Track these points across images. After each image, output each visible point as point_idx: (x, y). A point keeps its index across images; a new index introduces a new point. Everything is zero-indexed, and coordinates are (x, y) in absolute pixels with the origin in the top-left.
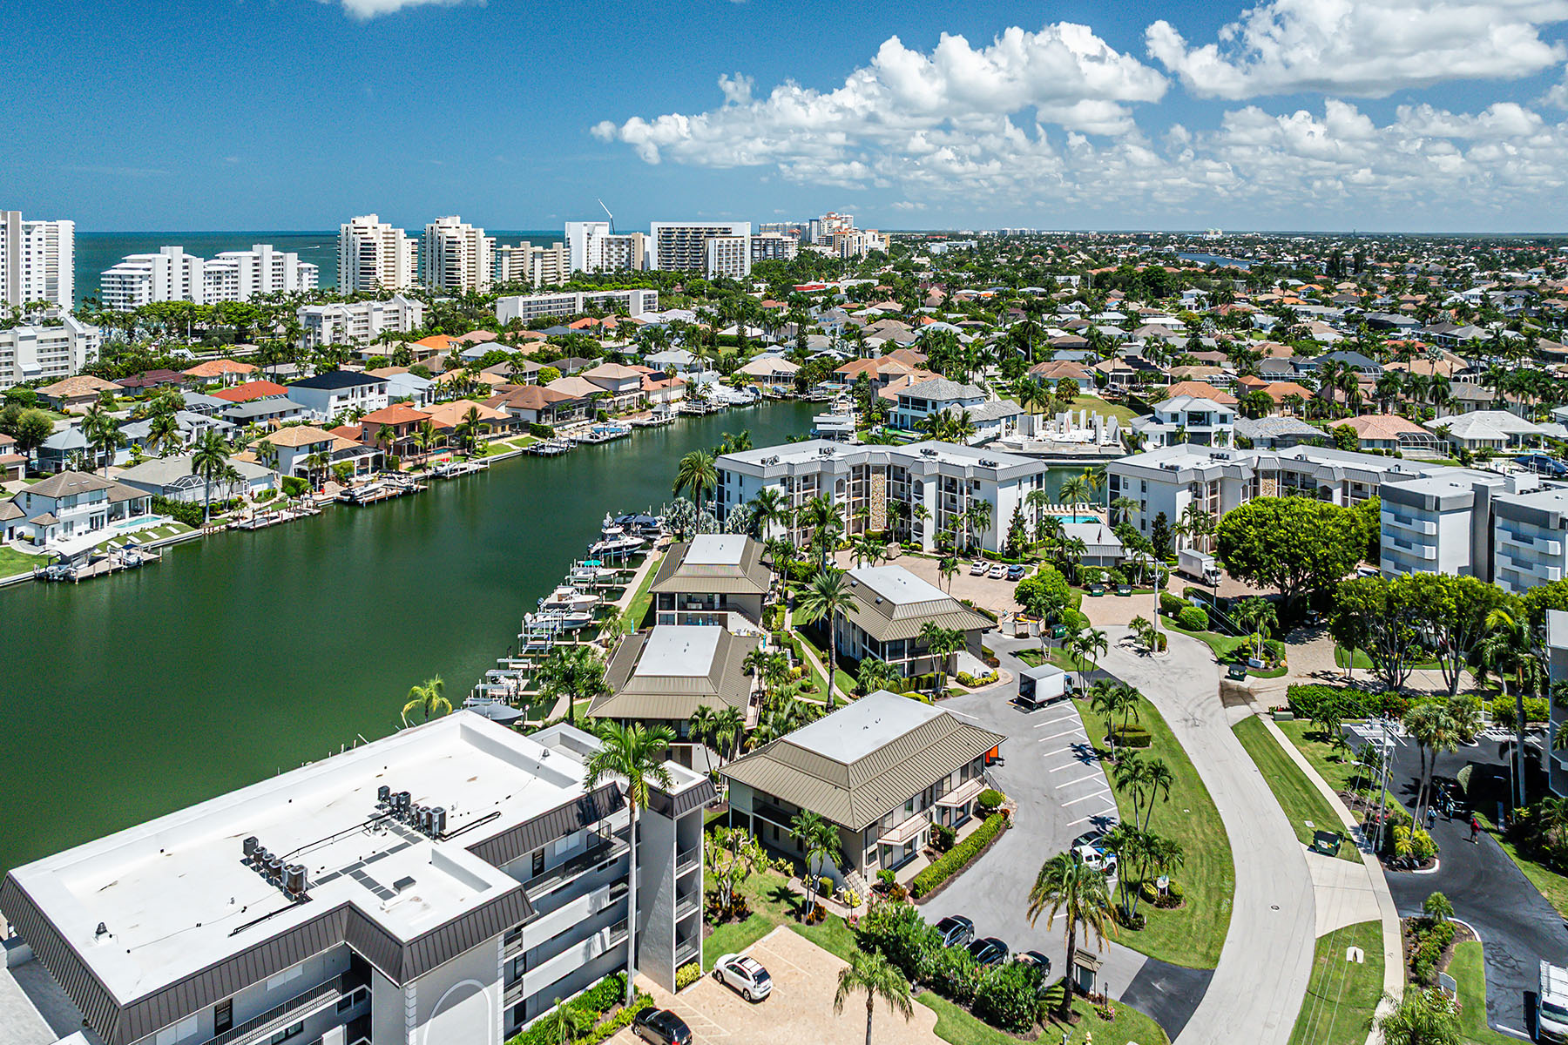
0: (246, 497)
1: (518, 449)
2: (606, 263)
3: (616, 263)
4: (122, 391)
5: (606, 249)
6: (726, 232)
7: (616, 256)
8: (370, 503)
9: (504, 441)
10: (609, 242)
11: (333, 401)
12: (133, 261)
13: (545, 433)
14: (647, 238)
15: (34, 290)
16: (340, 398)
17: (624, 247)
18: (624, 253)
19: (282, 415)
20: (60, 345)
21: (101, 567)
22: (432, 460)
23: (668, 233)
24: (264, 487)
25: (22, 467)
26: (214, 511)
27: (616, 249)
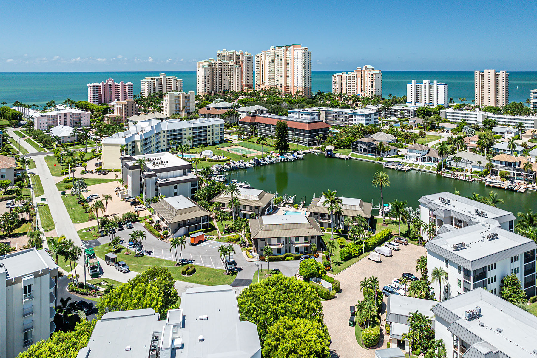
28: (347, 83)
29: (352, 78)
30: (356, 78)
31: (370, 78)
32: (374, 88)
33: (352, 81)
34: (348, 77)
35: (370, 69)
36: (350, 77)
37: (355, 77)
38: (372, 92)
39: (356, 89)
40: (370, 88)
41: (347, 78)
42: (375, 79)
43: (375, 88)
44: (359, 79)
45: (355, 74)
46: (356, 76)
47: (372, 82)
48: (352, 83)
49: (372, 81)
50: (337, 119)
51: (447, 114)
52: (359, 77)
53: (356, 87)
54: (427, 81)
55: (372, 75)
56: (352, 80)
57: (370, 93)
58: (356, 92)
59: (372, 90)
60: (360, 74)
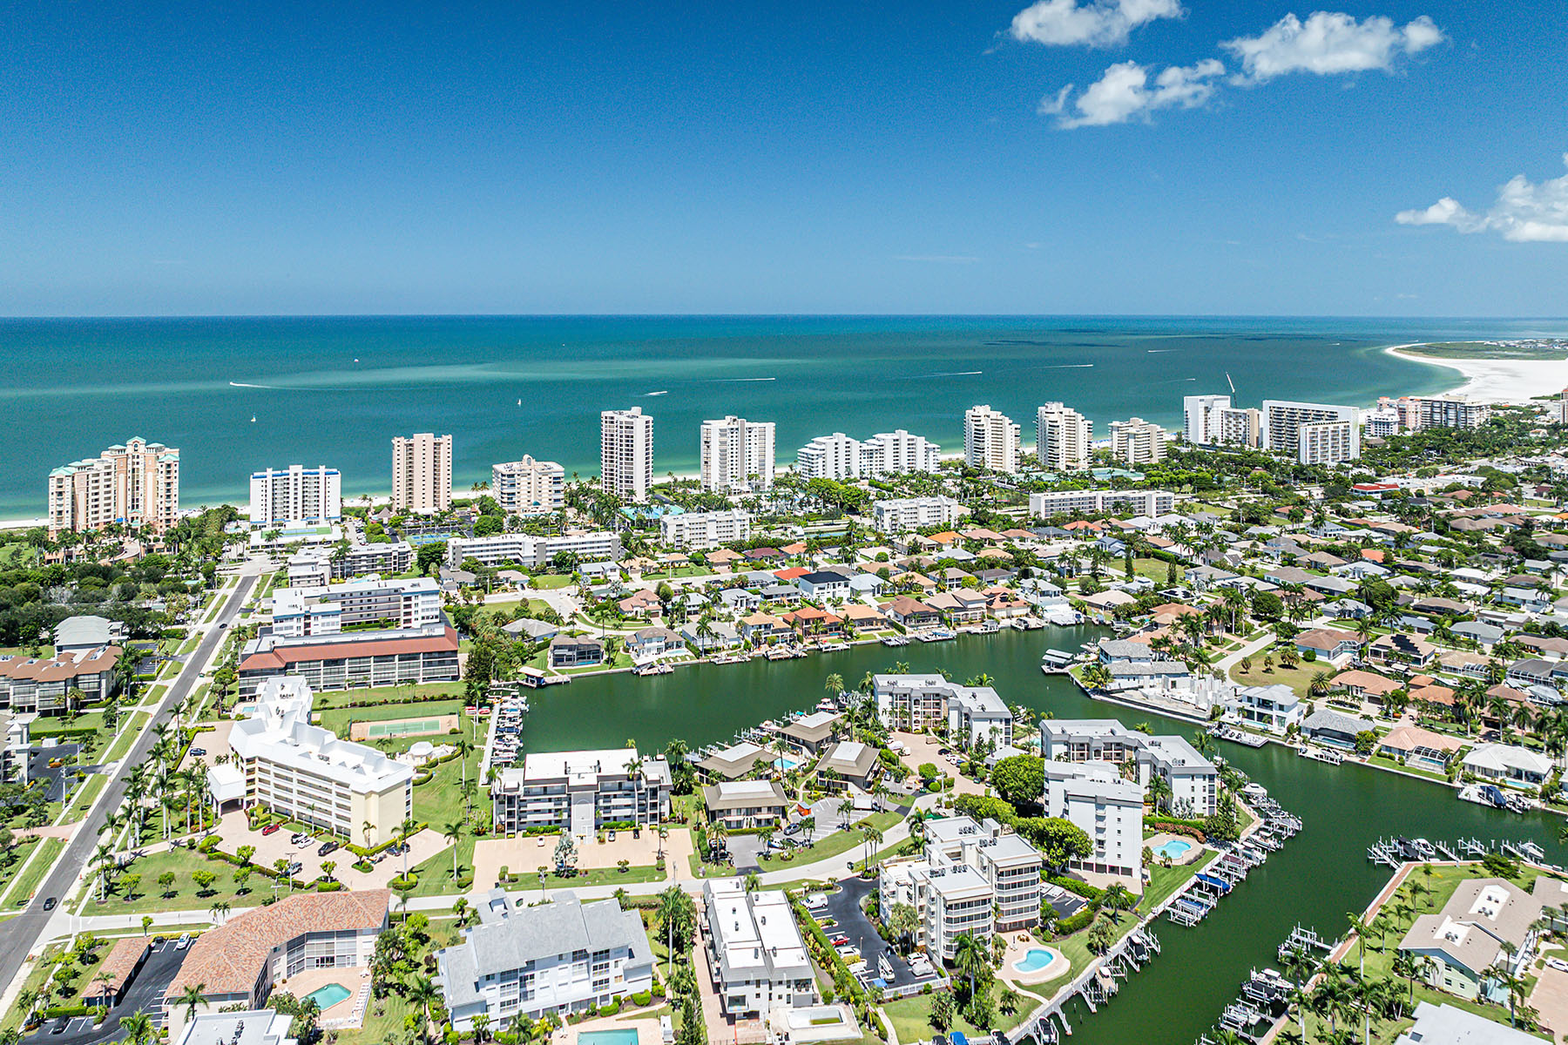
0: (726, 647)
1: (880, 638)
2: (1225, 434)
3: (1234, 435)
4: (744, 560)
5: (1225, 421)
6: (1333, 417)
7: (1234, 429)
8: (774, 660)
9: (875, 633)
10: (1228, 415)
11: (816, 590)
12: (818, 443)
13: (902, 631)
14: (1260, 413)
15: (752, 466)
16: (820, 589)
17: (1241, 420)
18: (1241, 426)
19: (789, 595)
20: (730, 524)
21: (651, 671)
22: (823, 638)
23: (1279, 412)
24: (736, 643)
25: (661, 612)
26: (707, 652)
27: (1234, 422)
28: (91, 491)
29: (102, 477)
30: (112, 476)
31: (164, 475)
32: (173, 498)
33: (102, 487)
34: (94, 475)
35: (157, 449)
36: (98, 475)
37: (109, 474)
38: (168, 508)
39: (112, 507)
40: (163, 499)
41: (91, 479)
42: (177, 474)
43: (177, 499)
44: (122, 476)
45: (109, 467)
46: (112, 470)
47: (169, 484)
48: (102, 490)
49: (169, 481)
50: (347, 608)
51: (464, 550)
52: (120, 472)
53: (112, 501)
54: (298, 469)
55: (169, 466)
56: (102, 484)
57: (163, 511)
58: (112, 513)
59: (168, 505)
60: (123, 464)
